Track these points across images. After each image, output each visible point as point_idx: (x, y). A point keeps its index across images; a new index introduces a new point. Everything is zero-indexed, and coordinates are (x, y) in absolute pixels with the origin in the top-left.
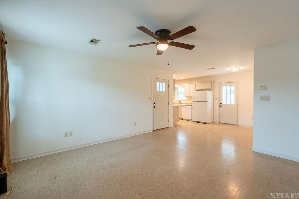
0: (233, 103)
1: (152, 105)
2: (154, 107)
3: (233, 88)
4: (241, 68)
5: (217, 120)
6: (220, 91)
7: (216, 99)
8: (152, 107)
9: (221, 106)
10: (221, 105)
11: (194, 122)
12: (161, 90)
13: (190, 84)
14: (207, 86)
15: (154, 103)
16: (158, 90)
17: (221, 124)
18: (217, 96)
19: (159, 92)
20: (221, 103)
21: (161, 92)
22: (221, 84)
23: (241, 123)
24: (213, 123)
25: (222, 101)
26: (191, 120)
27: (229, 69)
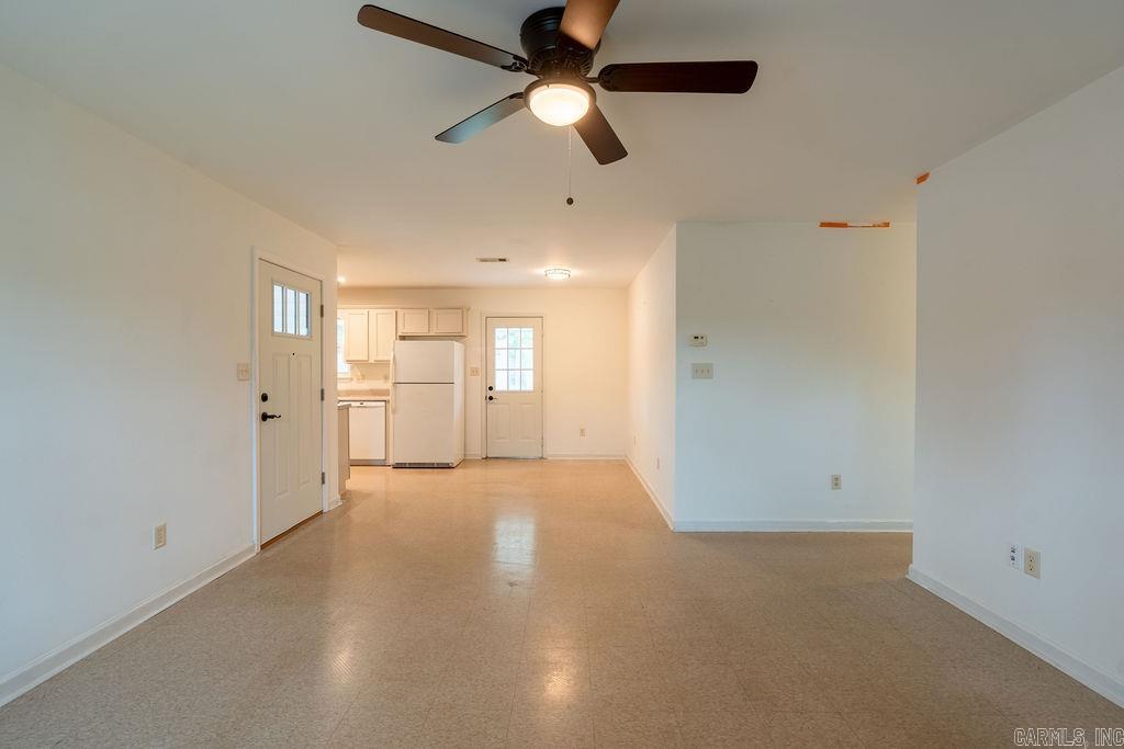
0: (529, 385)
1: (257, 408)
2: (265, 417)
3: (527, 335)
4: (575, 272)
5: (476, 451)
6: (488, 342)
7: (475, 372)
8: (256, 417)
9: (491, 398)
10: (490, 393)
11: (398, 466)
12: (291, 330)
13: (373, 312)
14: (446, 324)
15: (265, 398)
16: (278, 328)
17: (490, 461)
18: (476, 363)
19: (284, 335)
20: (491, 388)
21: (291, 336)
22: (491, 320)
23: (551, 451)
24: (465, 462)
25: (494, 379)
26: (383, 464)
27: (540, 271)
